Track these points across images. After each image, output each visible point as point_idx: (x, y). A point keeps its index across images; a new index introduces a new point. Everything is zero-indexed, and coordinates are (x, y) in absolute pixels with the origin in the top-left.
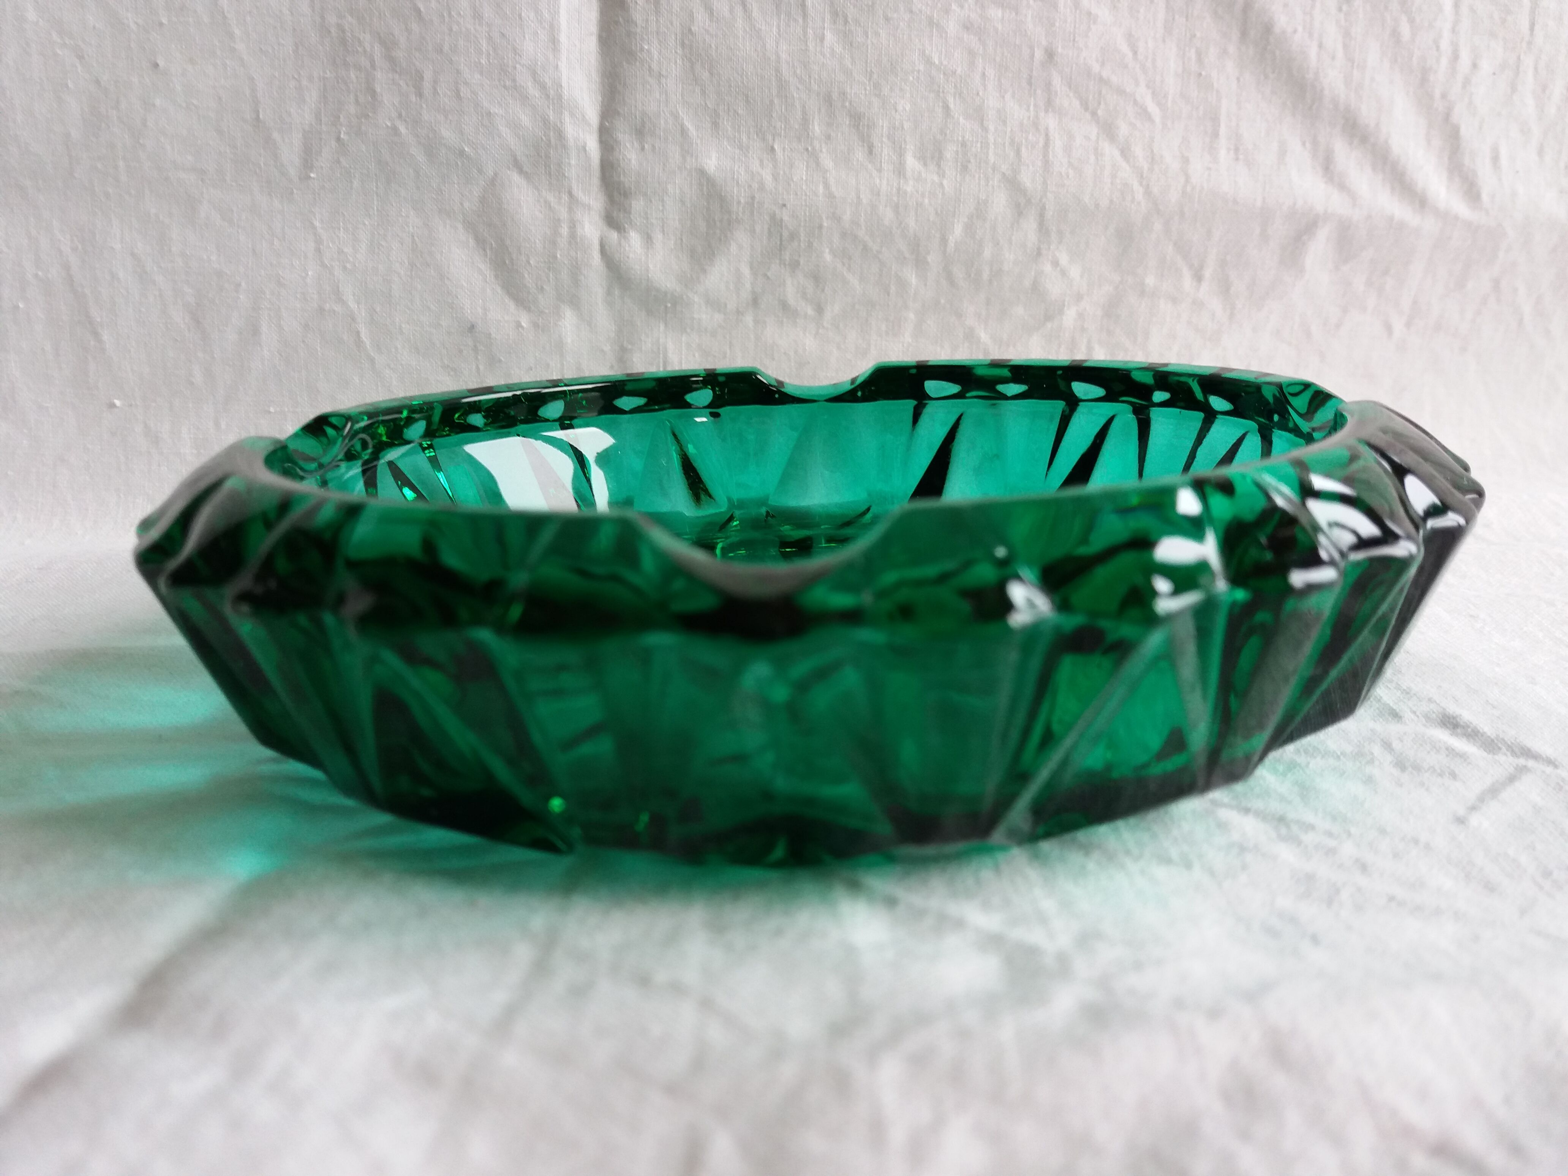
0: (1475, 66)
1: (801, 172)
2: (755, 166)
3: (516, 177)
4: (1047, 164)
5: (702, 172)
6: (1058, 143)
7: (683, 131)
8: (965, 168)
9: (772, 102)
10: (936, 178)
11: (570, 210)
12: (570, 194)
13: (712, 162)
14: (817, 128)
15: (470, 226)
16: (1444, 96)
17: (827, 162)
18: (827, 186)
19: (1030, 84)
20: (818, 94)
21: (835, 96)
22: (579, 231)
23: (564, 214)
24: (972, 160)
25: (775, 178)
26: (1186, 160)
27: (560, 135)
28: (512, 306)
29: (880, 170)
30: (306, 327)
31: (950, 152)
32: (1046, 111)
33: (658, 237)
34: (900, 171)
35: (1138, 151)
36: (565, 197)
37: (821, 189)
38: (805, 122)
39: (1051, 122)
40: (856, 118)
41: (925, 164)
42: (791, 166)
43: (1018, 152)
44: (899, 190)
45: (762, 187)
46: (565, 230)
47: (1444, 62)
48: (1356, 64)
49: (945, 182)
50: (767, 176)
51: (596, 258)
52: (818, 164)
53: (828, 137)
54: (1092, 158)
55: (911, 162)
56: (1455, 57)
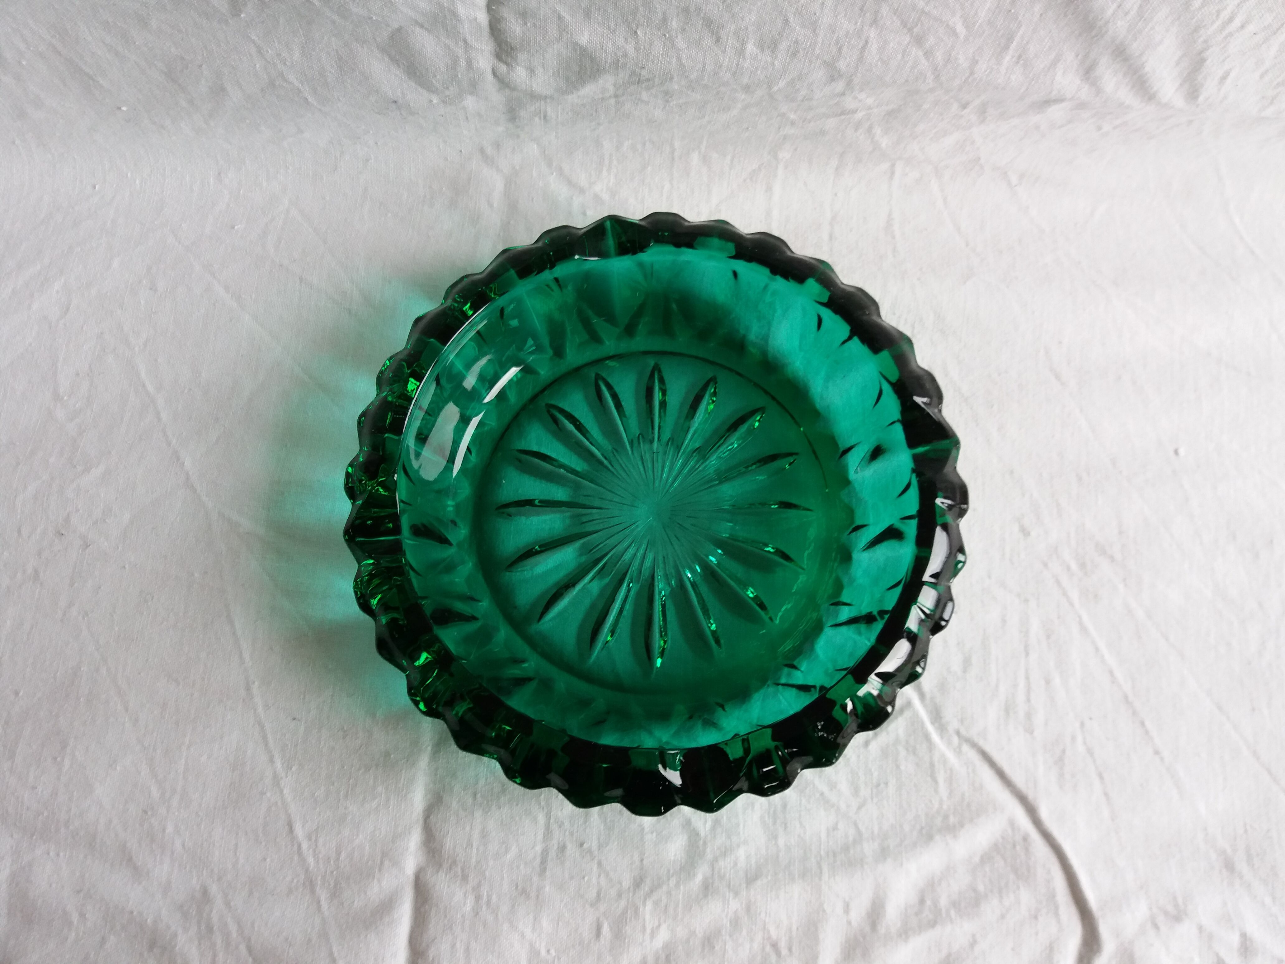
0: (1242, 27)
1: (658, 48)
2: (621, 42)
3: (418, 30)
4: (861, 59)
5: (576, 44)
6: (874, 47)
7: (560, 18)
8: (794, 54)
9: (637, 9)
10: (769, 59)
11: (466, 51)
12: (465, 41)
13: (584, 39)
14: (674, 24)
15: (383, 50)
16: (1206, 41)
17: (680, 42)
18: (679, 59)
19: (861, 9)
20: (678, 7)
21: (692, 9)
22: (475, 65)
23: (460, 52)
24: (801, 51)
25: (637, 49)
26: (975, 62)
27: (455, 14)
28: (425, 92)
29: (724, 52)
30: (262, 90)
31: (783, 46)
32: (871, 26)
33: (539, 70)
34: (741, 52)
35: (939, 56)
36: (461, 43)
37: (674, 60)
38: (665, 20)
39: (873, 33)
40: (708, 23)
41: (762, 50)
42: (651, 45)
43: (840, 49)
44: (738, 65)
45: (625, 55)
46: (463, 63)
47: (1219, 23)
48: (1143, 19)
49: (776, 62)
50: (630, 49)
51: (490, 77)
52: (673, 45)
53: (684, 30)
54: (899, 56)
55: (750, 48)
56: (1231, 20)
